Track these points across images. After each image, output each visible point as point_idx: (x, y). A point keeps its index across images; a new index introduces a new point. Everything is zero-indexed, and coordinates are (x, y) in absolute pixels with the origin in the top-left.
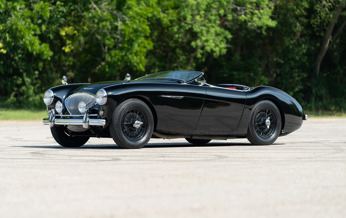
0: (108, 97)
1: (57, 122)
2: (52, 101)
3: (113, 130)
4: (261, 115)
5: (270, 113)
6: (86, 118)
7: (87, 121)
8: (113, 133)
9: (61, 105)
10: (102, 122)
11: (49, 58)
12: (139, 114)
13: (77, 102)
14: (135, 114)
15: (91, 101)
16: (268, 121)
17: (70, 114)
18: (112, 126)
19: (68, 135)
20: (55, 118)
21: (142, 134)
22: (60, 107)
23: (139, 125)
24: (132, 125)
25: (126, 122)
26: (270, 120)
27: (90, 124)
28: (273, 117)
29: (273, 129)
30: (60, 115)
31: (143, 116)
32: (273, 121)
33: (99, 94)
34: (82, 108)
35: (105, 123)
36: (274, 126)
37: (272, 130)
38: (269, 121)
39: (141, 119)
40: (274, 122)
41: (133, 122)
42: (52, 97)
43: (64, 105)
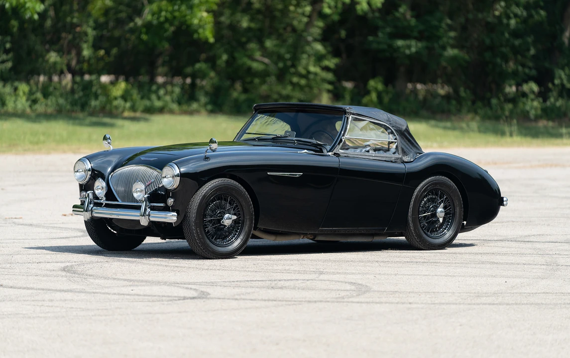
0: (182, 175)
1: (96, 213)
2: (89, 176)
3: (189, 229)
4: (428, 200)
5: (444, 196)
6: (145, 210)
7: (147, 213)
8: (189, 235)
9: (104, 184)
10: (171, 217)
11: (36, 17)
12: (230, 203)
13: (129, 180)
14: (223, 202)
15: (153, 180)
16: (440, 210)
17: (118, 201)
18: (187, 223)
19: (112, 230)
20: (94, 206)
21: (236, 234)
22: (101, 188)
23: (231, 220)
24: (219, 221)
25: (209, 216)
26: (445, 208)
27: (152, 219)
28: (449, 203)
29: (449, 222)
30: (102, 201)
31: (237, 206)
32: (448, 210)
33: (167, 171)
34: (139, 192)
35: (176, 218)
36: (450, 217)
37: (448, 225)
38: (443, 210)
39: (234, 210)
40: (451, 211)
41: (221, 216)
42: (89, 170)
43: (108, 184)
